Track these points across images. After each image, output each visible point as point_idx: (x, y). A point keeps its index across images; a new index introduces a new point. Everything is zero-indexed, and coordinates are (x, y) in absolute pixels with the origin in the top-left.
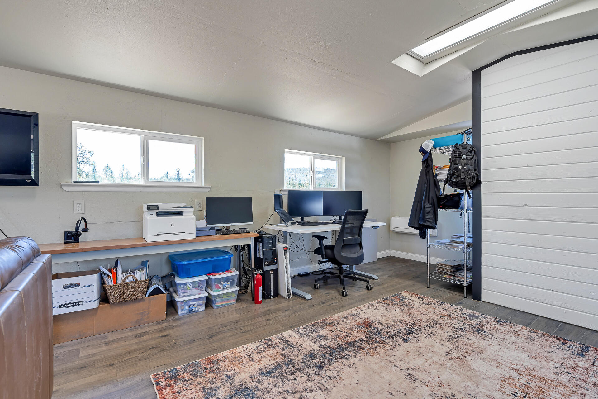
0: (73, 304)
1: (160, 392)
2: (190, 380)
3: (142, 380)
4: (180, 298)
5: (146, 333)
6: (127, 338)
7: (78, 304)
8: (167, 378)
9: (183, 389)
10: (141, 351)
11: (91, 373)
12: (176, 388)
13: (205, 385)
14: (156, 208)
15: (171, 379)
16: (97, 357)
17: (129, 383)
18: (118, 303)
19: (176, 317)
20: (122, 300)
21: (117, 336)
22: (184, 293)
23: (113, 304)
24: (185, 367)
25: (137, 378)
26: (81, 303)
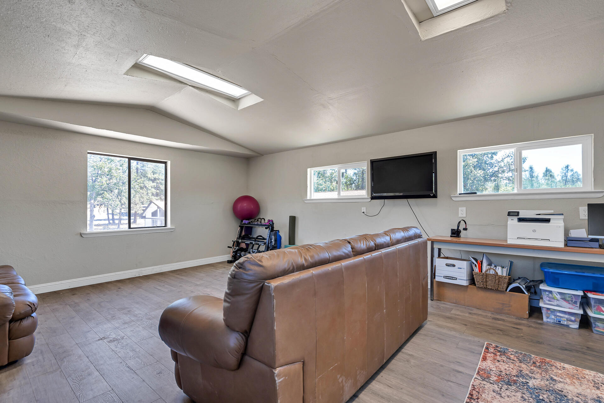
0: (451, 278)
1: (485, 353)
2: (513, 360)
3: (479, 341)
4: (545, 304)
5: (503, 320)
6: (486, 317)
7: (454, 278)
8: (496, 350)
9: (503, 362)
10: (490, 328)
11: (452, 323)
12: (498, 358)
13: (524, 370)
14: (516, 214)
15: (499, 352)
16: (460, 317)
17: (470, 338)
18: (481, 288)
19: (540, 322)
20: (485, 286)
21: (480, 312)
22: (549, 301)
23: (478, 287)
24: (516, 352)
25: (476, 339)
26: (456, 279)
